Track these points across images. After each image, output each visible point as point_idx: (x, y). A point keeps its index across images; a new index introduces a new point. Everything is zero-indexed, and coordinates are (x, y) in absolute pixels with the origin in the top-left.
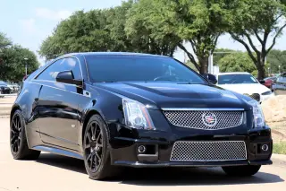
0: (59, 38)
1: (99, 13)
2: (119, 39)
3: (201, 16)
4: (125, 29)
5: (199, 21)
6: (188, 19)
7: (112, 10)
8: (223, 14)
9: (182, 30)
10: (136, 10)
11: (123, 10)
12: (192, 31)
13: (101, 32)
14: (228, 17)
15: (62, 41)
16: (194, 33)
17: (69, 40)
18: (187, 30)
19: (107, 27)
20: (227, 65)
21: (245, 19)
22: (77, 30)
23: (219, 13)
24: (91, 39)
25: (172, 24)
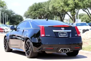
0: (29, 12)
1: (41, 3)
2: (48, 11)
3: (72, 4)
4: (49, 8)
5: (71, 6)
6: (68, 5)
7: (45, 2)
8: (79, 3)
9: (66, 9)
10: (52, 2)
11: (49, 2)
12: (69, 9)
13: (42, 9)
14: (81, 4)
15: (30, 13)
16: (70, 10)
17: (32, 12)
18: (67, 9)
19: (44, 8)
20: (83, 19)
21: (87, 4)
22: (34, 9)
23: (77, 3)
24: (39, 12)
25: (63, 7)
